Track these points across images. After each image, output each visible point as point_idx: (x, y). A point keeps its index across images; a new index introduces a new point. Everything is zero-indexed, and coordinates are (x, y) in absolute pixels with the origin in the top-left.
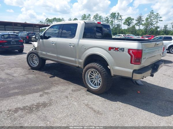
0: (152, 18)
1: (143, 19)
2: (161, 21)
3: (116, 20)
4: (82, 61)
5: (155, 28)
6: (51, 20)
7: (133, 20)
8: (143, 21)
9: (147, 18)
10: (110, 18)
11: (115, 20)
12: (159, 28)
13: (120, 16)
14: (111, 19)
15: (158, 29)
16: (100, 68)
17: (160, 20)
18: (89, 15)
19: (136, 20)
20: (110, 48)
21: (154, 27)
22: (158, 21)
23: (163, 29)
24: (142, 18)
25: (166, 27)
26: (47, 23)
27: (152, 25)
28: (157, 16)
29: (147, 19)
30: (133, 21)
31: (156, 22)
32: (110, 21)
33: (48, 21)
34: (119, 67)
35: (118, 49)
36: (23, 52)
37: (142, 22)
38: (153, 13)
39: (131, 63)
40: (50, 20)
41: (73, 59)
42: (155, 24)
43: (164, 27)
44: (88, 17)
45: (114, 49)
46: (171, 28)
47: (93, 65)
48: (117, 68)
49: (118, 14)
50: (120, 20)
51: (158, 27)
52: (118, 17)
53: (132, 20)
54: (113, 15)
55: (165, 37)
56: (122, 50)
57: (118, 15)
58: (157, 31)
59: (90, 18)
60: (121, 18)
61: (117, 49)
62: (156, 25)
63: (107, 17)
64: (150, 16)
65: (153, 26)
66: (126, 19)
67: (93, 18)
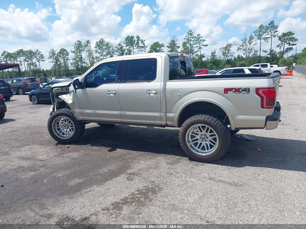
0: (192, 43)
1: (178, 45)
2: (206, 46)
3: (135, 48)
4: (175, 114)
5: (198, 58)
6: (14, 54)
7: (163, 46)
8: (179, 47)
9: (184, 42)
10: (126, 45)
11: (133, 49)
12: (204, 57)
13: (142, 42)
14: (127, 48)
15: (204, 59)
16: (213, 122)
17: (204, 45)
18: (88, 42)
19: (167, 47)
20: (227, 90)
21: (196, 56)
22: (202, 47)
23: (209, 58)
24: (176, 43)
25: (213, 54)
26: (7, 60)
27: (193, 53)
28: (198, 39)
29: (184, 44)
30: (162, 48)
31: (199, 48)
32: (126, 51)
33: (6, 57)
34: (244, 115)
35: (240, 90)
36: (5, 118)
37: (177, 49)
38: (191, 34)
39: (262, 107)
40: (12, 54)
41: (157, 114)
42: (198, 51)
43: (211, 55)
44: (86, 46)
45: (234, 90)
46: (221, 55)
47: (200, 118)
48: (241, 117)
49: (138, 37)
50: (142, 47)
51: (202, 56)
52: (138, 43)
53: (160, 47)
54: (130, 41)
55: (234, 69)
56: (247, 90)
57: (138, 40)
58: (203, 62)
59: (90, 46)
60: (144, 44)
61: (237, 90)
62: (199, 53)
63: (120, 44)
64: (188, 39)
65: (195, 54)
66: (151, 46)
67: (96, 47)
